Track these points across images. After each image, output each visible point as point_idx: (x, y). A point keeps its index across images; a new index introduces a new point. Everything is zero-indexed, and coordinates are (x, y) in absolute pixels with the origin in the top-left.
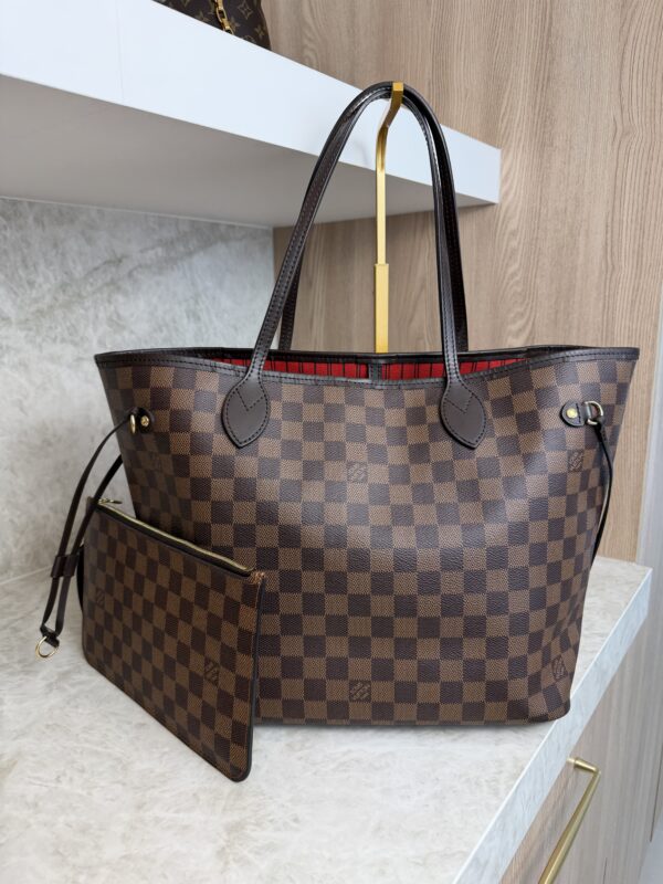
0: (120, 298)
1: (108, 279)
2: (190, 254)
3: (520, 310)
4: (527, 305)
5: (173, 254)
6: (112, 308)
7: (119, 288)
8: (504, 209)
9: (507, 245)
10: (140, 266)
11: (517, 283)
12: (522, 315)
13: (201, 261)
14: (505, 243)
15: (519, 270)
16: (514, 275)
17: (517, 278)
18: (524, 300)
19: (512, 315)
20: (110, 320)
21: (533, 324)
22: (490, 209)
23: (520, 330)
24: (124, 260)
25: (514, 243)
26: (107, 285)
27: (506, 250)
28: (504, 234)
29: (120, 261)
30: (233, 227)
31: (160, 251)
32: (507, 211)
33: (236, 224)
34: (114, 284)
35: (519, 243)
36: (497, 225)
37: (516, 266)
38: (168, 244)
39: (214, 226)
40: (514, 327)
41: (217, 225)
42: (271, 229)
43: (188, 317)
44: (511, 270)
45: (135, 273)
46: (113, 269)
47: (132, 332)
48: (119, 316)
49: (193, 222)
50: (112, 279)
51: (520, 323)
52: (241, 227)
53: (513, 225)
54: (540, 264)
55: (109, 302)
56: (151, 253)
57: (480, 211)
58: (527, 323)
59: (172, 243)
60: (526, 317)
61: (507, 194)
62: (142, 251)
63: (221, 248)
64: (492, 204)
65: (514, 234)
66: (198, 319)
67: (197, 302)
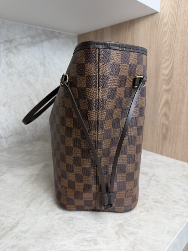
0: (11, 55)
1: (6, 47)
2: (42, 41)
3: (168, 58)
4: (171, 55)
5: (34, 41)
6: (8, 59)
7: (11, 51)
8: (161, 14)
9: (163, 30)
10: (20, 44)
11: (166, 46)
12: (168, 60)
13: (46, 44)
14: (162, 29)
15: (168, 40)
16: (165, 42)
17: (166, 44)
18: (169, 53)
19: (164, 60)
20: (7, 63)
21: (173, 64)
22: (156, 15)
23: (167, 67)
24: (13, 41)
25: (166, 29)
26: (6, 50)
27: (162, 32)
28: (162, 25)
29: (11, 41)
30: (61, 33)
31: (29, 39)
32: (163, 15)
33: (63, 32)
34: (8, 50)
35: (168, 29)
36: (159, 21)
37: (166, 39)
38: (33, 37)
39: (52, 32)
40: (164, 66)
41: (54, 32)
42: (77, 36)
43: (40, 64)
44: (164, 40)
45: (18, 46)
46: (8, 44)
47: (16, 69)
48: (11, 62)
49: (43, 30)
50: (8, 48)
51: (167, 63)
52: (64, 34)
53: (165, 20)
54: (177, 37)
55: (7, 56)
56: (25, 40)
57: (152, 16)
58: (170, 63)
59: (34, 36)
60: (170, 61)
61: (163, 7)
62: (21, 38)
63: (55, 40)
64: (157, 13)
65: (166, 24)
66: (45, 66)
67: (44, 60)
